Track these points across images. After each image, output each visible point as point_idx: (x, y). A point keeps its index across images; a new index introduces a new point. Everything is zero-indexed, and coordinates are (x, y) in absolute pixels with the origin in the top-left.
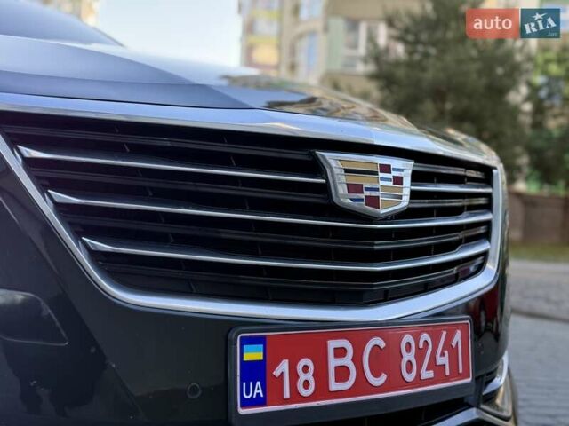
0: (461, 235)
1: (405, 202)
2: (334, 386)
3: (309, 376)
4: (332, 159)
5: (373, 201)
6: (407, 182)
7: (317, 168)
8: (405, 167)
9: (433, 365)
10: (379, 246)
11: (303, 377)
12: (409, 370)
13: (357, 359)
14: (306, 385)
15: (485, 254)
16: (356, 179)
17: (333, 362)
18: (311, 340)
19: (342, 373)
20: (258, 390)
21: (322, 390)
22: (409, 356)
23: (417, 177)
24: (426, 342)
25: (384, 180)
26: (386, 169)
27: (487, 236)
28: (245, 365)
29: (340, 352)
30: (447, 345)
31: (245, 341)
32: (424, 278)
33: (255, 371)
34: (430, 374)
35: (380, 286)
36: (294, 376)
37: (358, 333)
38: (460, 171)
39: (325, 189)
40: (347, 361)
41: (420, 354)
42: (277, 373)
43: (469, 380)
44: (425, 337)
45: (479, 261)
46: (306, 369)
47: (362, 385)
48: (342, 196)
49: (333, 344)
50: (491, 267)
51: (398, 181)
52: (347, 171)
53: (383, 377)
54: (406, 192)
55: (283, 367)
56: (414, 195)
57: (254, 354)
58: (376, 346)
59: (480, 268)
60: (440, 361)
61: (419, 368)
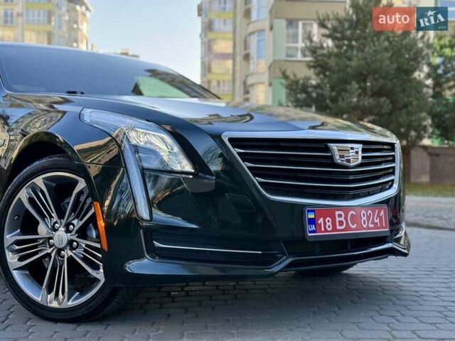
0: (382, 173)
1: (360, 161)
2: (338, 227)
3: (330, 224)
4: (334, 146)
5: (348, 161)
6: (360, 153)
7: (327, 149)
8: (360, 147)
9: (373, 222)
10: (351, 177)
11: (328, 224)
12: (365, 224)
13: (346, 218)
14: (329, 226)
15: (393, 181)
16: (342, 153)
17: (338, 219)
18: (330, 211)
19: (341, 223)
20: (313, 228)
21: (334, 229)
22: (364, 218)
23: (364, 150)
24: (370, 214)
25: (352, 153)
26: (352, 148)
27: (393, 173)
28: (309, 219)
29: (340, 216)
30: (378, 216)
31: (309, 211)
32: (370, 190)
33: (312, 221)
34: (372, 226)
35: (352, 192)
36: (325, 224)
37: (346, 209)
38: (381, 147)
39: (331, 157)
40: (342, 219)
41: (368, 218)
42: (319, 222)
43: (387, 230)
44: (370, 212)
45: (390, 183)
46: (329, 221)
47: (348, 228)
48: (338, 159)
49: (337, 213)
50: (396, 186)
51: (357, 153)
52: (339, 150)
53: (355, 226)
54: (360, 157)
55: (321, 221)
56: (363, 157)
57: (311, 216)
58: (352, 214)
59: (391, 186)
60: (376, 221)
61: (368, 223)
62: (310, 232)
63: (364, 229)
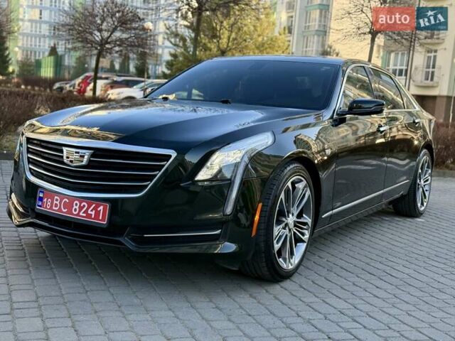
1: (84, 163)
2: (54, 208)
4: (65, 149)
5: (72, 161)
6: (87, 157)
7: (62, 151)
8: (87, 152)
10: (72, 174)
12: (75, 211)
13: (60, 203)
14: (49, 205)
16: (68, 155)
17: (55, 202)
19: (56, 205)
20: (40, 203)
21: (51, 208)
22: (76, 207)
25: (76, 156)
28: (40, 197)
29: (57, 200)
31: (40, 191)
33: (41, 199)
34: (84, 215)
36: (47, 203)
39: (62, 157)
40: (58, 203)
41: (81, 208)
42: (44, 201)
43: (104, 223)
44: (85, 204)
47: (60, 210)
48: (65, 160)
49: (56, 197)
51: (82, 156)
52: (67, 153)
54: (85, 160)
57: (41, 195)
58: (66, 201)
60: (90, 213)
61: (79, 212)
62: (39, 206)
63: (73, 214)
